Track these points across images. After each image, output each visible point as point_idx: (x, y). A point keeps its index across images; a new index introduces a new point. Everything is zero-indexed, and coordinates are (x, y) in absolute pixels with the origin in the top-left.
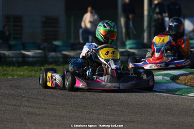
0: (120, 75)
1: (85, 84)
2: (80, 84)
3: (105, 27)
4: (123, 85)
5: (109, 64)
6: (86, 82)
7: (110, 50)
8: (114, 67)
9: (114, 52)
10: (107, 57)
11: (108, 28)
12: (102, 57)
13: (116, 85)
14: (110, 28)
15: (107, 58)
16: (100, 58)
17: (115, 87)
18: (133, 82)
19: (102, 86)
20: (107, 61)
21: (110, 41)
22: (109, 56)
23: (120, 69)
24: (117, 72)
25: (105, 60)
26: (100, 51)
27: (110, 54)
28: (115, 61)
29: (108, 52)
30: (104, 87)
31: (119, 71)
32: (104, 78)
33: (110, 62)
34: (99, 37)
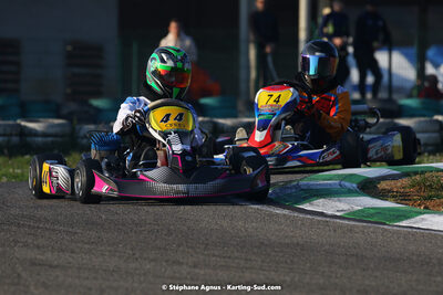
0: (191, 166)
1: (114, 186)
2: (104, 188)
3: (163, 61)
4: (195, 189)
5: (169, 142)
6: (116, 183)
7: (174, 111)
8: (177, 148)
9: (181, 115)
10: (164, 127)
11: (170, 63)
12: (155, 127)
13: (181, 187)
14: (175, 63)
15: (165, 129)
16: (150, 130)
17: (178, 192)
18: (218, 181)
19: (151, 190)
20: (165, 135)
22: (171, 125)
23: (190, 153)
24: (183, 160)
25: (161, 133)
26: (151, 114)
27: (171, 121)
28: (182, 135)
29: (168, 116)
30: (155, 194)
31: (189, 158)
32: (154, 173)
33: (171, 137)
34: (153, 83)
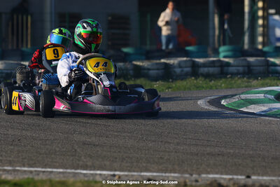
0: (113, 95)
1: (68, 106)
2: (61, 106)
3: (84, 28)
4: (119, 109)
5: (101, 80)
6: (69, 104)
7: (102, 60)
8: (107, 83)
9: (106, 63)
11: (89, 29)
12: (90, 71)
13: (111, 108)
14: (92, 28)
15: (97, 71)
16: (87, 72)
17: (109, 111)
18: (132, 105)
19: (91, 109)
20: (98, 75)
21: (93, 46)
22: (100, 69)
23: (115, 87)
24: (111, 91)
25: (95, 74)
26: (87, 62)
27: (100, 66)
28: (109, 76)
29: (98, 63)
31: (114, 90)
32: (93, 98)
33: (102, 76)
34: (78, 42)
